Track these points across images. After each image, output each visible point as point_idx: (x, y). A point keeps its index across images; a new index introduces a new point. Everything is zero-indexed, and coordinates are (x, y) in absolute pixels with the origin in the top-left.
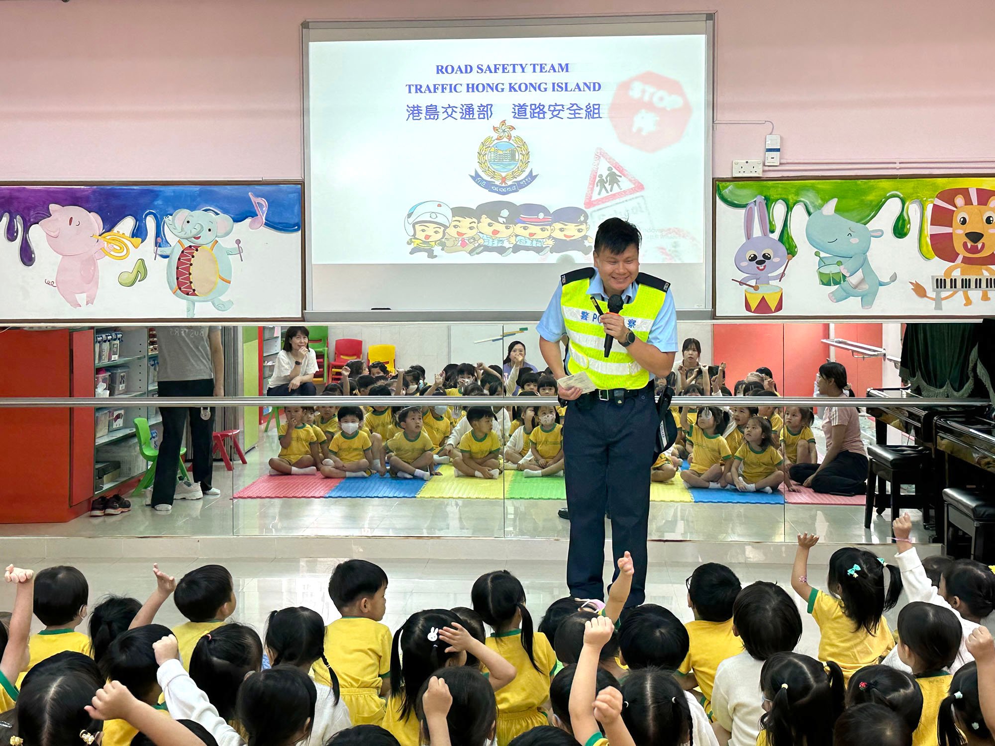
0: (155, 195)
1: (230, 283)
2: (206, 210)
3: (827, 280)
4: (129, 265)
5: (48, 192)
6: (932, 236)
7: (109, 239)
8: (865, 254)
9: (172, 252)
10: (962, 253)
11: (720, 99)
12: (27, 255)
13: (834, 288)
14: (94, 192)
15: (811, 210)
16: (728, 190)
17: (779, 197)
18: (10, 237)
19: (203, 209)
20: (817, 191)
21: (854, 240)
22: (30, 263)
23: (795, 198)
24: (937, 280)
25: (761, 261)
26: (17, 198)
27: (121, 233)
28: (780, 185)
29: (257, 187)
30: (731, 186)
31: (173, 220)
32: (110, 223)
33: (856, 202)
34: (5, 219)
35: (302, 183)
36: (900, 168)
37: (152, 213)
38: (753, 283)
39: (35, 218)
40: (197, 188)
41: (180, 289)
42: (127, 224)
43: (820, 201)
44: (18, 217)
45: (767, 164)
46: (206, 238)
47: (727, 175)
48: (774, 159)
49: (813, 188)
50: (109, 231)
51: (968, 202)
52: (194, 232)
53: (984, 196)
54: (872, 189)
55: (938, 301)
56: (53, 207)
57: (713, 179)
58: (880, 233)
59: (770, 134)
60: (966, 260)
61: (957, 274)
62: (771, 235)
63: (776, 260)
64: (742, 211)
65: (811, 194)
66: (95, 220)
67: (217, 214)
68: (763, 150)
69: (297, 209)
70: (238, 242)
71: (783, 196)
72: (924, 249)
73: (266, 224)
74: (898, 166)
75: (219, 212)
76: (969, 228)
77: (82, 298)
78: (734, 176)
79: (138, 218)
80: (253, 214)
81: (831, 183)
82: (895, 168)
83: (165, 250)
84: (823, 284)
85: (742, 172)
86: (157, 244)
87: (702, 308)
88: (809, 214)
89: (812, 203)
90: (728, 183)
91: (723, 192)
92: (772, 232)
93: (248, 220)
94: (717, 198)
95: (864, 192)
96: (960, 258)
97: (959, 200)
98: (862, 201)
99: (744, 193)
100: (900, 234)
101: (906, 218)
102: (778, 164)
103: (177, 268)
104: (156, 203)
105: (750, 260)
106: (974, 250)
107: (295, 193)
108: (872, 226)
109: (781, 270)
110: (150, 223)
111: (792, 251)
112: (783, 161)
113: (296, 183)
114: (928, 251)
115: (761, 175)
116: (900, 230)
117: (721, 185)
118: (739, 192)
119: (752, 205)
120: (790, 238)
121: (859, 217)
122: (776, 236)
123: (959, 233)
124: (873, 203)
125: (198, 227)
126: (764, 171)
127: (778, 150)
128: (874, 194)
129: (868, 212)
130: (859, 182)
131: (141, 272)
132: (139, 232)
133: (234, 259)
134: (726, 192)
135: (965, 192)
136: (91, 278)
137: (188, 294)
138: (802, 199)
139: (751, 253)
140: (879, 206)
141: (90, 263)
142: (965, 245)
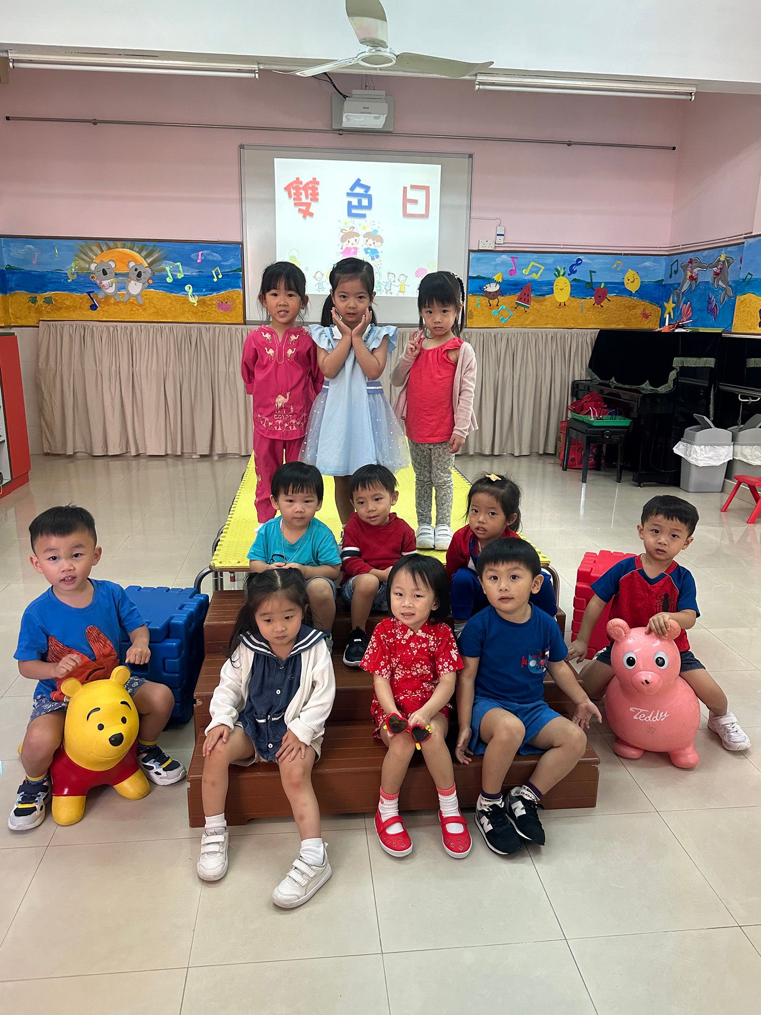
11: (473, 205)
35: (242, 244)
36: (563, 248)
45: (497, 243)
47: (477, 249)
48: (500, 240)
57: (468, 250)
59: (499, 226)
68: (495, 235)
74: (562, 246)
78: (480, 249)
81: (529, 254)
82: (560, 248)
85: (484, 247)
90: (476, 253)
102: (502, 243)
112: (505, 242)
113: (238, 243)
115: (493, 249)
117: (472, 253)
118: (480, 256)
126: (495, 247)
127: (503, 235)
134: (474, 256)
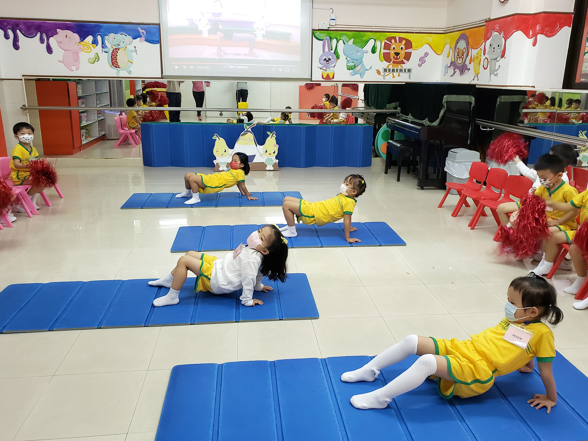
0: (100, 27)
1: (133, 63)
2: (121, 34)
3: (349, 69)
4: (92, 55)
5: (56, 24)
6: (383, 53)
7: (83, 44)
8: (362, 59)
9: (109, 50)
10: (393, 60)
12: (49, 50)
13: (351, 71)
14: (75, 25)
15: (345, 43)
16: (317, 34)
17: (334, 37)
18: (41, 42)
19: (121, 33)
20: (347, 36)
21: (359, 54)
22: (51, 53)
23: (340, 38)
24: (384, 69)
25: (328, 61)
26: (43, 26)
27: (87, 42)
28: (335, 33)
29: (141, 25)
30: (318, 32)
31: (109, 37)
32: (83, 37)
33: (360, 40)
34: (39, 35)
35: (159, 25)
37: (99, 34)
38: (325, 68)
39: (51, 34)
40: (118, 25)
41: (113, 65)
42: (90, 39)
43: (348, 39)
44: (44, 34)
45: (330, 25)
46: (122, 45)
47: (317, 28)
48: (333, 23)
49: (346, 34)
50: (83, 41)
51: (396, 42)
52: (117, 43)
53: (401, 39)
54: (365, 35)
55: (384, 76)
56: (58, 30)
57: (312, 29)
58: (367, 52)
59: (332, 13)
60: (394, 62)
61: (391, 67)
62: (331, 51)
63: (333, 60)
64: (322, 42)
65: (345, 37)
66: (76, 37)
67: (126, 36)
68: (329, 19)
69: (157, 34)
70: (135, 47)
71: (336, 37)
72: (381, 58)
73: (145, 40)
75: (126, 35)
76: (396, 51)
77: (74, 68)
78: (319, 29)
79: (94, 36)
80: (140, 37)
81: (352, 33)
82: (373, 28)
83: (106, 50)
84: (348, 69)
85: (322, 27)
86: (103, 47)
87: (307, 77)
88: (344, 44)
89: (345, 40)
90: (317, 31)
91: (315, 35)
92: (332, 50)
93: (139, 39)
94: (313, 37)
95: (363, 37)
96: (392, 61)
97: (393, 41)
98: (362, 40)
99: (322, 35)
100: (373, 52)
101: (376, 46)
102: (334, 25)
103: (112, 57)
104: (101, 30)
105: (324, 60)
106: (397, 59)
107: (156, 28)
108: (364, 49)
109: (334, 65)
110: (99, 38)
111: (338, 58)
112: (336, 24)
113: (156, 24)
114: (382, 59)
115: (328, 29)
116: (373, 51)
117: (315, 32)
118: (320, 35)
119: (325, 40)
120: (337, 52)
121: (360, 46)
122: (333, 51)
123: (392, 52)
124: (366, 41)
125: (119, 41)
126: (329, 27)
127: (335, 20)
128: (366, 37)
129: (364, 44)
130: (361, 33)
131: (97, 58)
132: (95, 42)
133: (134, 54)
134: (316, 35)
135: (395, 38)
136: (77, 60)
137: (116, 67)
138: (342, 38)
139: (324, 58)
140: (367, 42)
141: (76, 54)
142: (394, 56)
